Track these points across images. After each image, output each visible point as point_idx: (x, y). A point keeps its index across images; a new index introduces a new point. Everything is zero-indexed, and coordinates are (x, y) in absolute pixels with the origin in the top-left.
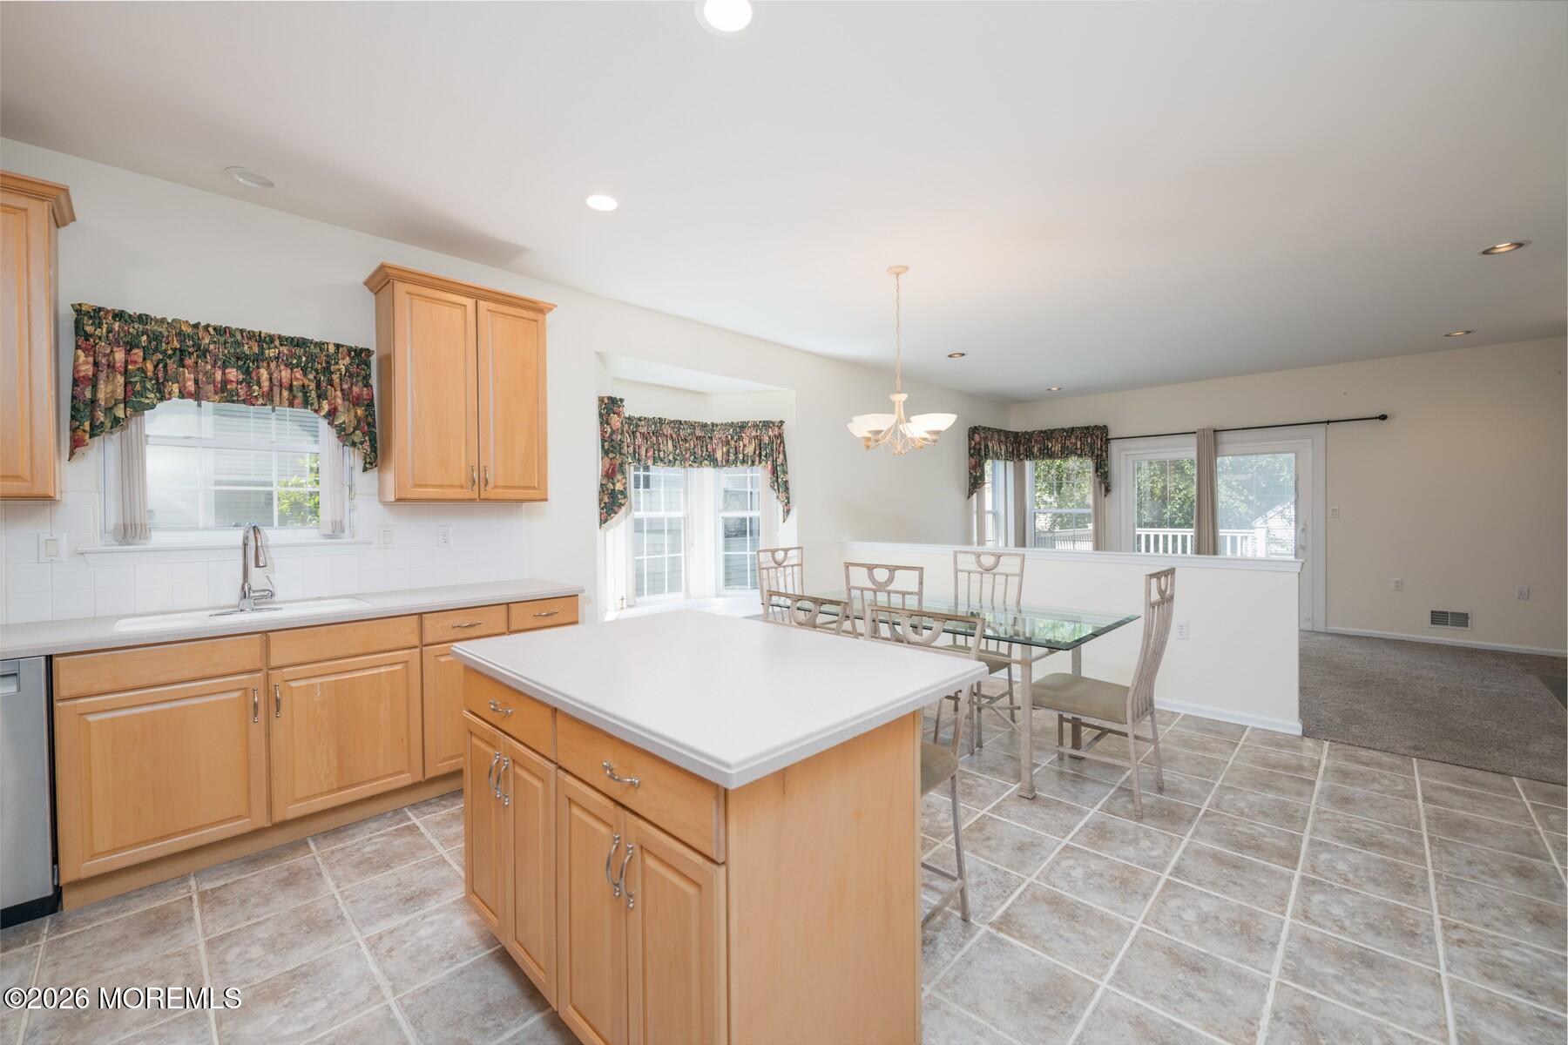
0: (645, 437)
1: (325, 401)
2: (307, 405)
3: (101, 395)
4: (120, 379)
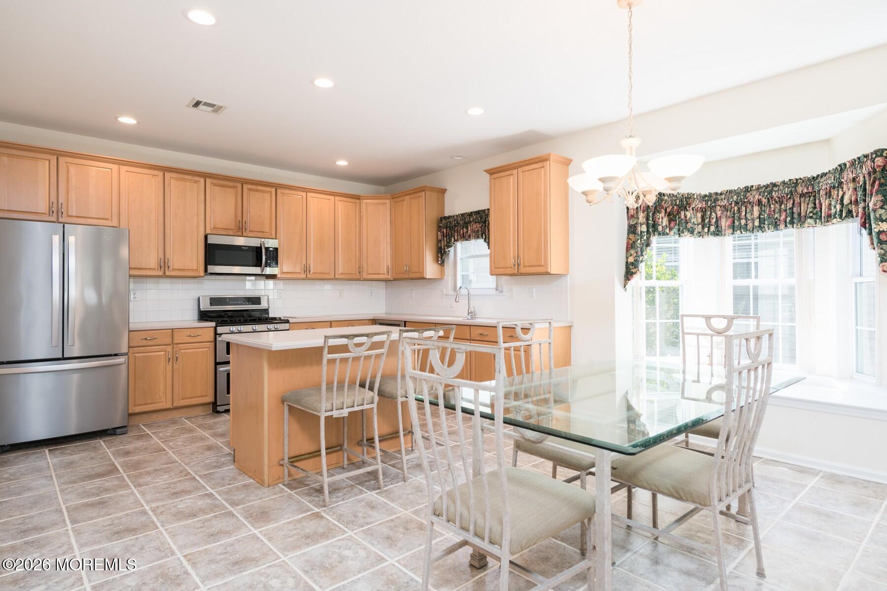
0: (725, 208)
1: (484, 235)
2: (478, 238)
3: (442, 245)
4: (445, 239)
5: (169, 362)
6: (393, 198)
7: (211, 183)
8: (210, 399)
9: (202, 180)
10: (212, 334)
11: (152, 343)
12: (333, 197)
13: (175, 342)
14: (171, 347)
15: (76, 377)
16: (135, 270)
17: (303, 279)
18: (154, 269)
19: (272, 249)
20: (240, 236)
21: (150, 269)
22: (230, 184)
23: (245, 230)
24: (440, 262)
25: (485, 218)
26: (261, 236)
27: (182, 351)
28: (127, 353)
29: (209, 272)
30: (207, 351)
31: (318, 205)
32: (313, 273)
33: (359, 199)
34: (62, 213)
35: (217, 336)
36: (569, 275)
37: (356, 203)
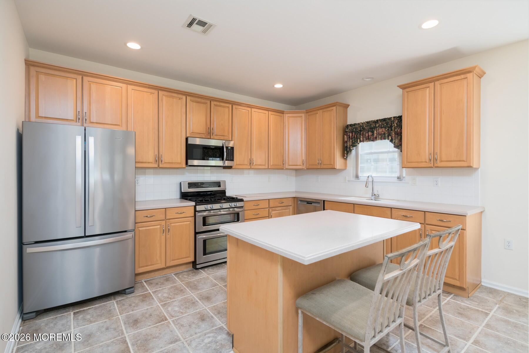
1: (390, 137)
2: (385, 139)
3: (348, 145)
4: (351, 140)
5: (163, 233)
6: (307, 113)
7: (190, 100)
8: (192, 259)
9: (184, 97)
10: (193, 211)
11: (151, 219)
12: (267, 112)
13: (168, 218)
14: (164, 222)
15: (98, 250)
16: (139, 164)
17: (249, 169)
18: (152, 163)
19: (230, 148)
20: (209, 139)
21: (149, 163)
22: (203, 101)
23: (213, 134)
24: (345, 157)
25: (391, 124)
26: (222, 139)
27: (173, 224)
28: (134, 229)
29: (189, 164)
30: (189, 223)
31: (258, 116)
32: (255, 165)
33: (283, 113)
34: (86, 120)
35: (197, 212)
36: (480, 169)
37: (281, 116)
